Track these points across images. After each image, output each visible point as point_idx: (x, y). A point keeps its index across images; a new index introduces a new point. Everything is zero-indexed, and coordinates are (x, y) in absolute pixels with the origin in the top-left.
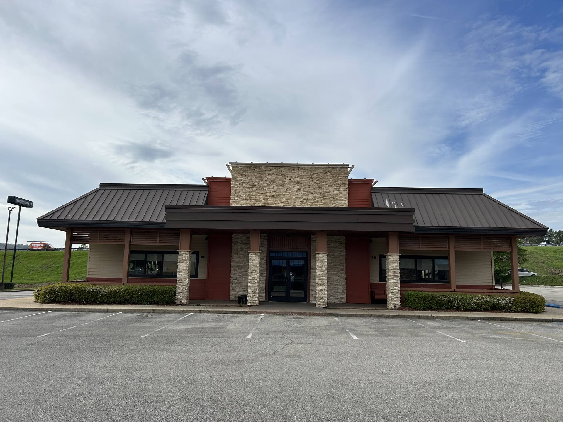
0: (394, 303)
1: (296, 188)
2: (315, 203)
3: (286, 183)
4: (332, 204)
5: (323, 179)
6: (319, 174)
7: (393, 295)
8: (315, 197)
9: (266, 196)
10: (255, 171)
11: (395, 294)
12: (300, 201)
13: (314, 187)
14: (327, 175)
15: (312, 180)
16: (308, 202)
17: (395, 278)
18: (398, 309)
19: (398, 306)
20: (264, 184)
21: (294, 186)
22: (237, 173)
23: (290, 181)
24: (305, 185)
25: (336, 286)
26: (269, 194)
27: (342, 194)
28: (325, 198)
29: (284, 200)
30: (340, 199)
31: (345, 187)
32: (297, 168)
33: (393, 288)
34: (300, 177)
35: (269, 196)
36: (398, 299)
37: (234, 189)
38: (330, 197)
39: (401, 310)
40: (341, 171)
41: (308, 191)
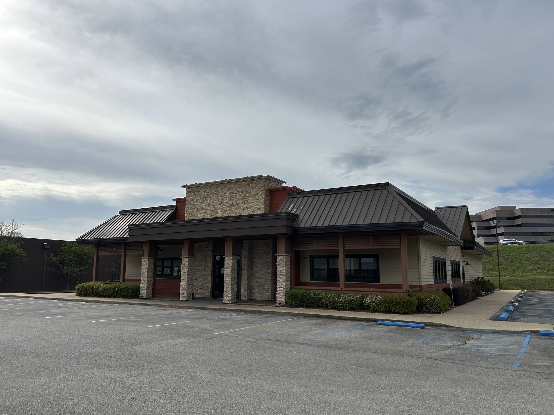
0: (280, 300)
1: (227, 201)
2: (240, 213)
3: (220, 197)
4: (252, 212)
5: (246, 191)
6: (243, 187)
7: (280, 292)
8: (240, 207)
9: (207, 210)
10: (200, 190)
11: (281, 292)
12: (230, 211)
13: (240, 198)
14: (249, 187)
15: (238, 192)
16: (235, 212)
17: (281, 277)
18: (282, 306)
19: (283, 303)
20: (206, 200)
21: (226, 199)
22: (189, 193)
23: (223, 195)
24: (234, 197)
25: (264, 285)
26: (209, 208)
27: (259, 202)
28: (248, 207)
29: (219, 212)
30: (258, 207)
31: (262, 196)
32: (228, 184)
33: (280, 286)
34: (230, 191)
35: (209, 210)
36: (283, 296)
37: (187, 206)
38: (251, 206)
39: (285, 307)
40: (260, 182)
41: (236, 202)
